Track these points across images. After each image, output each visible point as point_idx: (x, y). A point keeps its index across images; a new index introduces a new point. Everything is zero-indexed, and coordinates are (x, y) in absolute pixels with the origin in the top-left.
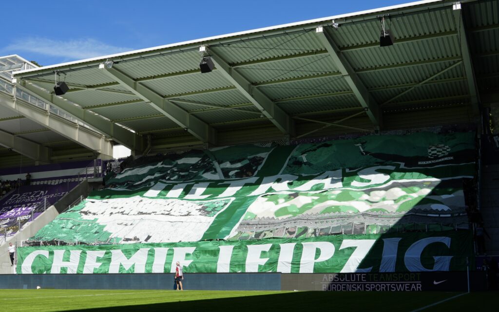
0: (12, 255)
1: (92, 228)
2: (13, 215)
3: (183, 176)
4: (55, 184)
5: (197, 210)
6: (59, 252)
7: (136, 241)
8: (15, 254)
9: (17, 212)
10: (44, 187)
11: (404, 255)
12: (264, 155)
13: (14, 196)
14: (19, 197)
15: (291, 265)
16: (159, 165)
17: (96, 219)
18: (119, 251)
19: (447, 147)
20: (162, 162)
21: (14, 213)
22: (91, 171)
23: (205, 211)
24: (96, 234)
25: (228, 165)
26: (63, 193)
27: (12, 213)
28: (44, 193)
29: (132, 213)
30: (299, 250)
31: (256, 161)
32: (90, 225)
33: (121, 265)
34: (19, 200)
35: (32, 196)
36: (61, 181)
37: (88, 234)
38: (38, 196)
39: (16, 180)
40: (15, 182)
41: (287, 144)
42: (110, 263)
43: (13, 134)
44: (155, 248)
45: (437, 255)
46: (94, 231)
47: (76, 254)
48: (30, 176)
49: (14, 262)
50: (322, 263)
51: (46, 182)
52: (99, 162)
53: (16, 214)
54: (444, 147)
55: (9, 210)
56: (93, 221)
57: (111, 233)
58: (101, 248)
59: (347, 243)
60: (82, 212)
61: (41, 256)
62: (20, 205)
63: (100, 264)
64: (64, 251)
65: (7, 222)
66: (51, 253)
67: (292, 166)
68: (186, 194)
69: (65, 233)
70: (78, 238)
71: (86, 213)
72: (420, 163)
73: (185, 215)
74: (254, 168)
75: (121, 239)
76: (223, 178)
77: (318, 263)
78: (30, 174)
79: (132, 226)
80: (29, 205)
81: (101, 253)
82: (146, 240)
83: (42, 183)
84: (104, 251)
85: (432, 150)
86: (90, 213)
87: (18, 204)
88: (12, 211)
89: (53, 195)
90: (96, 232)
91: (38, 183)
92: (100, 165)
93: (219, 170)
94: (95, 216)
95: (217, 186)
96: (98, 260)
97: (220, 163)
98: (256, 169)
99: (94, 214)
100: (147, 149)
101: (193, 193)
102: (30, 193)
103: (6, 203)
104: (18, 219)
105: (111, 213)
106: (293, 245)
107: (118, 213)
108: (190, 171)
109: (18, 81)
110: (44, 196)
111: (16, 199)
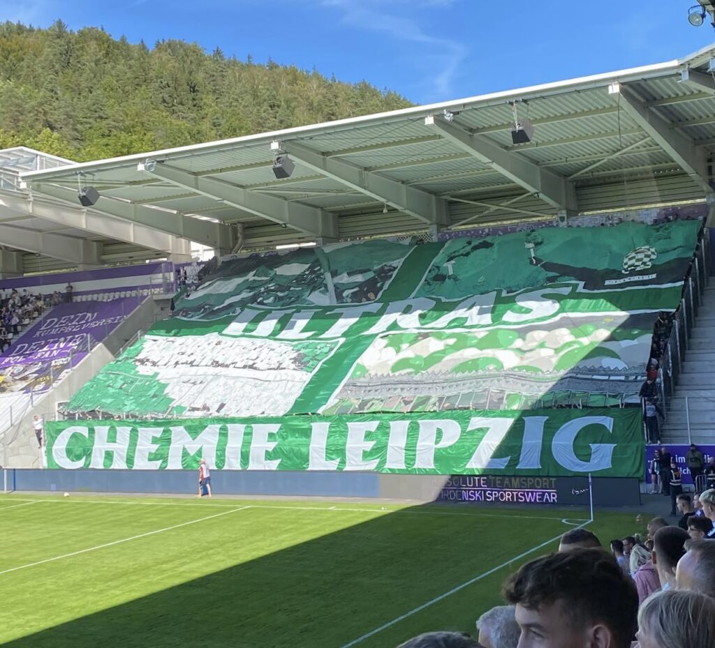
0: (38, 433)
1: (150, 388)
2: (47, 355)
3: (281, 299)
4: (109, 300)
5: (291, 359)
6: (102, 430)
7: (205, 411)
8: (42, 431)
9: (52, 351)
10: (92, 306)
11: (552, 441)
12: (398, 263)
13: (49, 321)
14: (56, 324)
15: (404, 451)
16: (251, 276)
17: (156, 374)
18: (181, 428)
19: (653, 250)
20: (255, 272)
21: (48, 353)
22: (158, 278)
23: (300, 362)
24: (154, 399)
25: (344, 279)
26: (118, 317)
27: (46, 352)
28: (93, 316)
29: (204, 363)
30: (414, 430)
31: (384, 274)
32: (147, 384)
33: (184, 449)
34: (56, 328)
35: (74, 323)
36: (117, 295)
37: (143, 399)
38: (83, 322)
39: (52, 293)
40: (51, 296)
41: (435, 239)
42: (169, 445)
43: (40, 231)
44: (228, 425)
45: (594, 443)
46: (152, 393)
47: (124, 432)
48: (72, 287)
49: (43, 443)
50: (445, 449)
51: (95, 297)
52: (170, 266)
53: (50, 354)
54: (649, 250)
55: (42, 347)
56: (152, 377)
57: (174, 400)
58: (157, 424)
59: (476, 422)
60: (137, 360)
61: (77, 435)
62: (56, 338)
63: (156, 446)
64: (108, 427)
65: (37, 369)
66: (92, 431)
67: (431, 282)
68: (282, 329)
69: (112, 396)
70: (130, 406)
71: (142, 362)
72: (607, 283)
73: (274, 369)
74: (379, 285)
75: (185, 408)
76: (335, 303)
77: (439, 449)
78: (72, 284)
79: (203, 386)
80: (69, 337)
81: (158, 432)
82: (218, 411)
83: (89, 298)
84: (162, 429)
85: (630, 259)
86: (148, 360)
87: (53, 336)
88: (45, 349)
89: (104, 321)
90: (155, 396)
91: (84, 298)
92: (172, 271)
93: (331, 287)
94: (155, 369)
95: (324, 316)
96: (155, 441)
97: (334, 274)
98: (381, 288)
99: (154, 364)
100: (237, 246)
101: (292, 327)
102: (72, 317)
103: (38, 334)
104: (53, 363)
105: (177, 363)
106: (407, 422)
107: (186, 363)
108: (292, 289)
109: (28, 186)
110: (91, 322)
111: (52, 328)
